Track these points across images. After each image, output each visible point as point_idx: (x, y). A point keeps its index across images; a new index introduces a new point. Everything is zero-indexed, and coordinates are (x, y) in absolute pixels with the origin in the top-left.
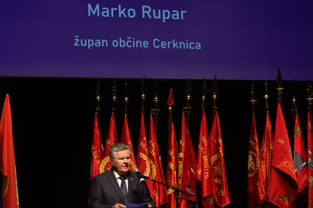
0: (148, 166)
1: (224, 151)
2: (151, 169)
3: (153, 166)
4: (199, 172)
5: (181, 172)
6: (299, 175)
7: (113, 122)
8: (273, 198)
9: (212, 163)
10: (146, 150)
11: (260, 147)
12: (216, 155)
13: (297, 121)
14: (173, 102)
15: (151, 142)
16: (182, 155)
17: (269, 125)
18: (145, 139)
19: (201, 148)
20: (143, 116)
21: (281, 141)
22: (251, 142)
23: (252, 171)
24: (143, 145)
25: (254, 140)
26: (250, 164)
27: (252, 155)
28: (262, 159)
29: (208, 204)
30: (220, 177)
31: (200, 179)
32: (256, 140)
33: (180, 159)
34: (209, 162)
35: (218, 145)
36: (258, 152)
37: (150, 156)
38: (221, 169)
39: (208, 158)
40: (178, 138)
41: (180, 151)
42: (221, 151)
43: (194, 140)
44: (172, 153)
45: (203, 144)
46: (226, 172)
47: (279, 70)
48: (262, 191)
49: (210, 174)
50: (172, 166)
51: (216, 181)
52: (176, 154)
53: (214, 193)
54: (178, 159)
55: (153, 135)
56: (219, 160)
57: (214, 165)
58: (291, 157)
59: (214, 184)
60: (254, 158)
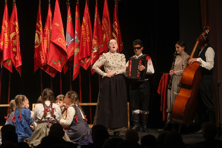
1: (20, 30)
4: (2, 44)
6: (68, 47)
8: (50, 62)
9: (11, 38)
11: (44, 28)
12: (14, 33)
13: (69, 11)
17: (50, 13)
19: (3, 28)
21: (57, 25)
22: (37, 24)
23: (37, 44)
25: (39, 23)
26: (36, 39)
27: (38, 33)
28: (44, 36)
29: (8, 65)
30: (15, 47)
31: (2, 49)
32: (41, 23)
34: (9, 38)
35: (15, 26)
36: (42, 32)
38: (17, 42)
39: (8, 35)
42: (17, 30)
45: (5, 25)
46: (20, 44)
48: (43, 58)
49: (9, 45)
51: (14, 50)
53: (12, 58)
56: (15, 36)
57: (13, 39)
58: (64, 35)
59: (12, 52)
60: (39, 35)
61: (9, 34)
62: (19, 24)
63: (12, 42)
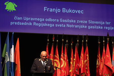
0: (63, 63)
1: (89, 59)
2: (64, 64)
3: (65, 63)
4: (80, 65)
5: (74, 65)
6: (113, 67)
7: (52, 48)
9: (85, 63)
10: (63, 57)
11: (101, 58)
12: (86, 60)
14: (73, 42)
15: (65, 55)
16: (75, 59)
17: (104, 51)
18: (63, 54)
19: (81, 57)
20: (62, 46)
21: (107, 56)
22: (98, 56)
23: (98, 66)
24: (62, 56)
25: (99, 55)
26: (97, 63)
27: (98, 60)
28: (101, 62)
30: (87, 67)
31: (80, 68)
32: (100, 55)
33: (74, 61)
34: (84, 62)
35: (87, 57)
36: (100, 59)
37: (64, 59)
38: (88, 65)
40: (74, 54)
41: (74, 58)
42: (88, 59)
43: (79, 55)
44: (72, 59)
45: (82, 56)
46: (89, 66)
47: (108, 33)
48: (100, 72)
49: (84, 66)
50: (71, 63)
51: (86, 69)
52: (73, 59)
53: (85, 72)
54: (73, 61)
55: (66, 53)
56: (87, 62)
57: (86, 63)
58: (111, 61)
59: (85, 69)
60: (98, 61)
61: (84, 60)
62: (89, 56)
63: (85, 64)
